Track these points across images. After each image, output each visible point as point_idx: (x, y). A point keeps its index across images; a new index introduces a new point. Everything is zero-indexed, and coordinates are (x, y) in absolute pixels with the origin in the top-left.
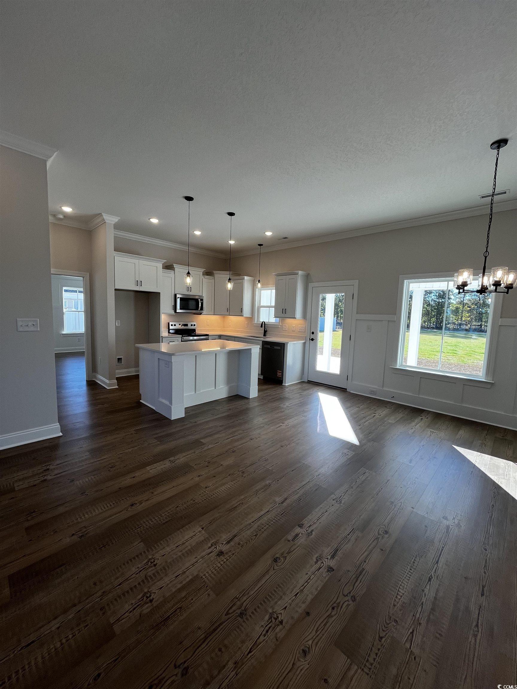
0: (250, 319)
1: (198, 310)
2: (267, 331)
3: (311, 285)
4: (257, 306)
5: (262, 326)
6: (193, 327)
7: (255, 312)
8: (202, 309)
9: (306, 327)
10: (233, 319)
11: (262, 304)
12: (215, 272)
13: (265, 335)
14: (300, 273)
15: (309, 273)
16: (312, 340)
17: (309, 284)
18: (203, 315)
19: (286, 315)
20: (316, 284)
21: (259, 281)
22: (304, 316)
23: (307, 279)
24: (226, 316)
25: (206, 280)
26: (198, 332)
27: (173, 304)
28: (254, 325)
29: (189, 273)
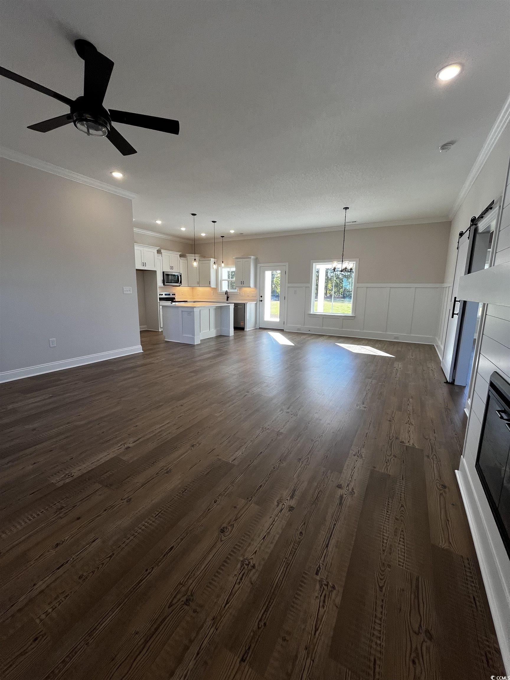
0: (216, 289)
1: (178, 283)
2: (229, 297)
3: (259, 265)
4: (220, 280)
5: (226, 294)
6: (173, 296)
7: (219, 284)
8: (181, 282)
9: (257, 293)
10: (201, 290)
11: (223, 278)
12: (187, 255)
13: (227, 300)
14: (252, 257)
15: (257, 258)
16: (261, 301)
17: (258, 264)
18: (181, 286)
19: (244, 286)
20: (262, 265)
21: (223, 262)
22: (255, 286)
23: (257, 261)
24: (196, 287)
25: (182, 261)
26: (176, 300)
27: (162, 279)
28: (219, 293)
29: (195, 260)
